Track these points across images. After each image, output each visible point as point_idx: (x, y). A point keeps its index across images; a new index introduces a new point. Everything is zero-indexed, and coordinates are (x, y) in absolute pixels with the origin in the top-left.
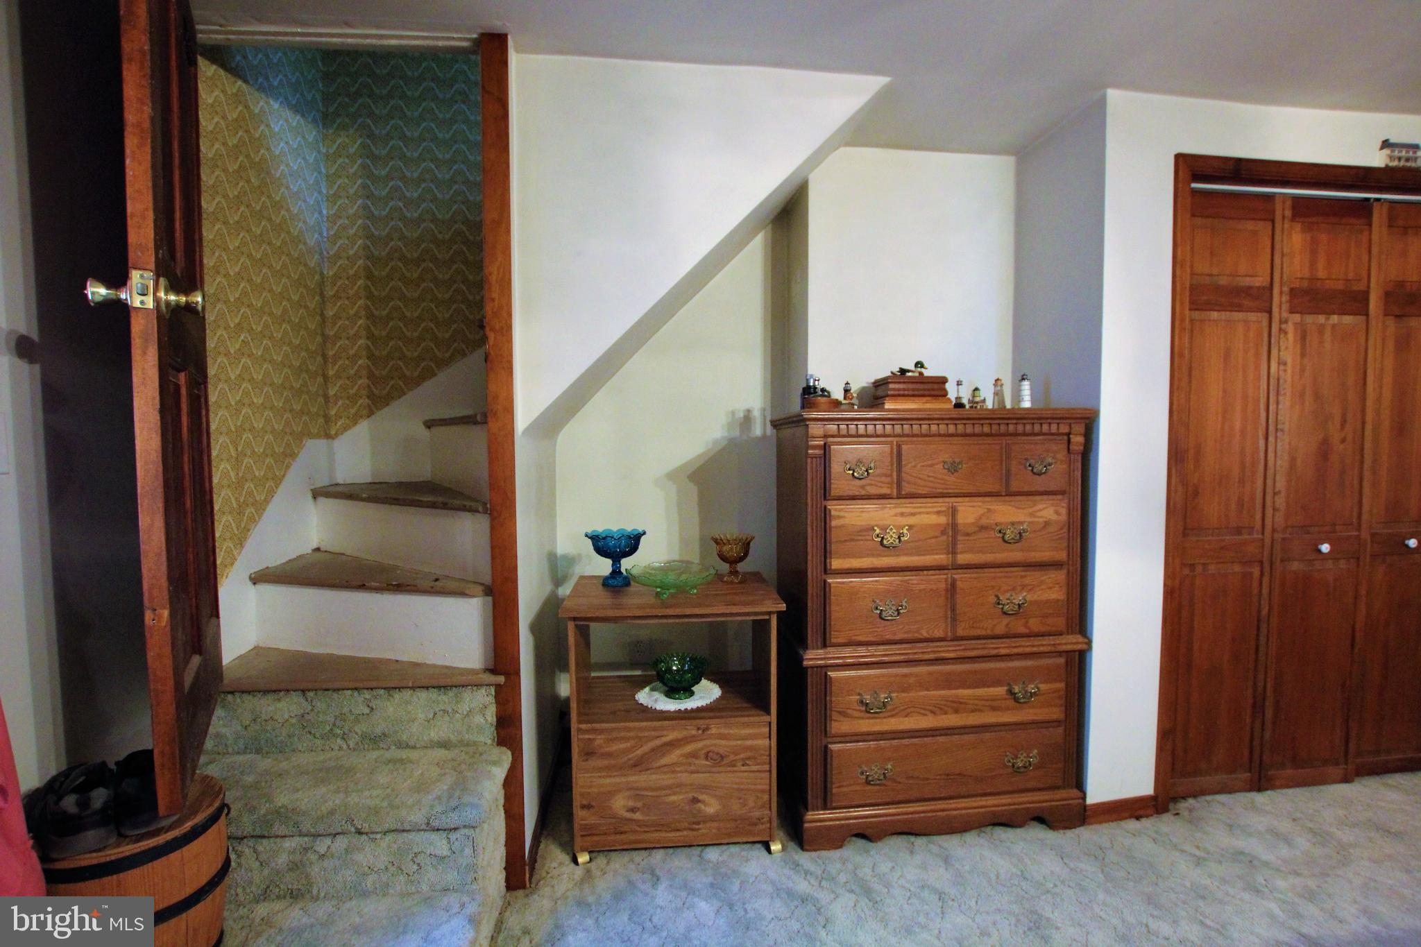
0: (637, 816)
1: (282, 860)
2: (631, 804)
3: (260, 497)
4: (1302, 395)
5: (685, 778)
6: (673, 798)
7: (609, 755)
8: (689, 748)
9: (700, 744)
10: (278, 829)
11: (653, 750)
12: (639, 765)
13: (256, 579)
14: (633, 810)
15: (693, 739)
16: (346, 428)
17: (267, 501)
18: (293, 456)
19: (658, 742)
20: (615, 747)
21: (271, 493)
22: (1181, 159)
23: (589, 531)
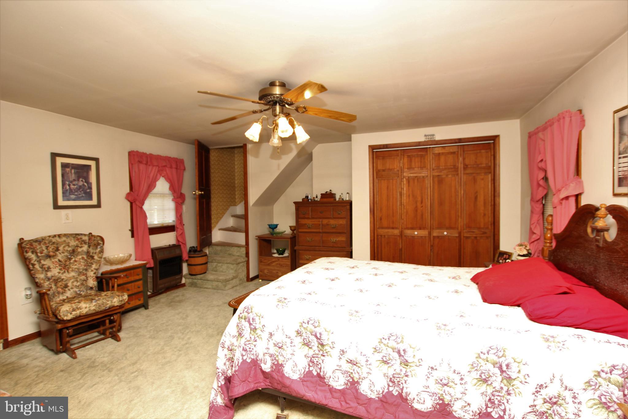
0: (268, 274)
1: (214, 266)
2: (268, 272)
3: (221, 216)
4: (409, 196)
5: (276, 268)
6: (274, 272)
7: (264, 262)
8: (276, 263)
9: (278, 262)
10: (214, 261)
11: (271, 262)
12: (269, 265)
13: (220, 229)
14: (268, 273)
15: (277, 261)
16: (239, 204)
17: (222, 217)
18: (228, 209)
19: (271, 261)
20: (265, 261)
21: (223, 216)
22: (370, 146)
23: (268, 224)
